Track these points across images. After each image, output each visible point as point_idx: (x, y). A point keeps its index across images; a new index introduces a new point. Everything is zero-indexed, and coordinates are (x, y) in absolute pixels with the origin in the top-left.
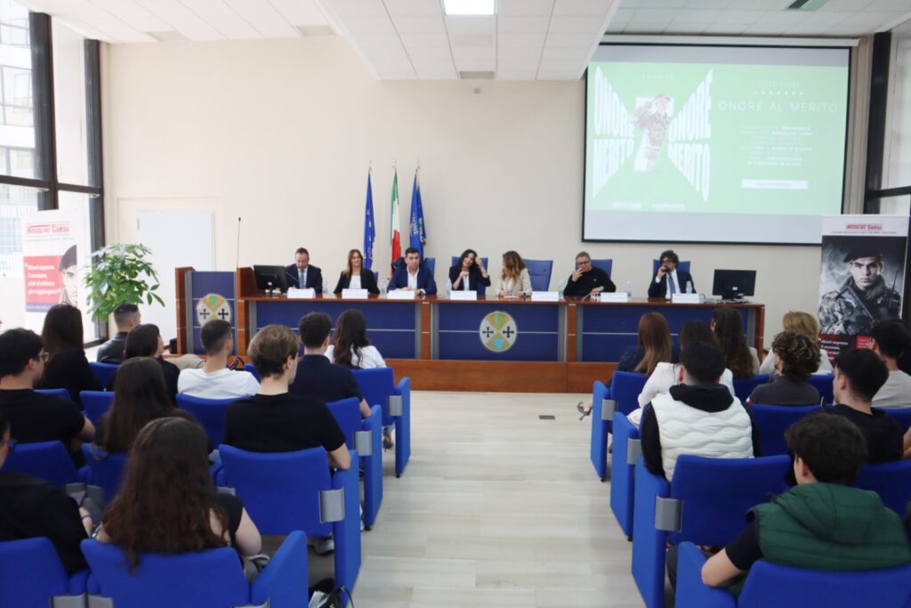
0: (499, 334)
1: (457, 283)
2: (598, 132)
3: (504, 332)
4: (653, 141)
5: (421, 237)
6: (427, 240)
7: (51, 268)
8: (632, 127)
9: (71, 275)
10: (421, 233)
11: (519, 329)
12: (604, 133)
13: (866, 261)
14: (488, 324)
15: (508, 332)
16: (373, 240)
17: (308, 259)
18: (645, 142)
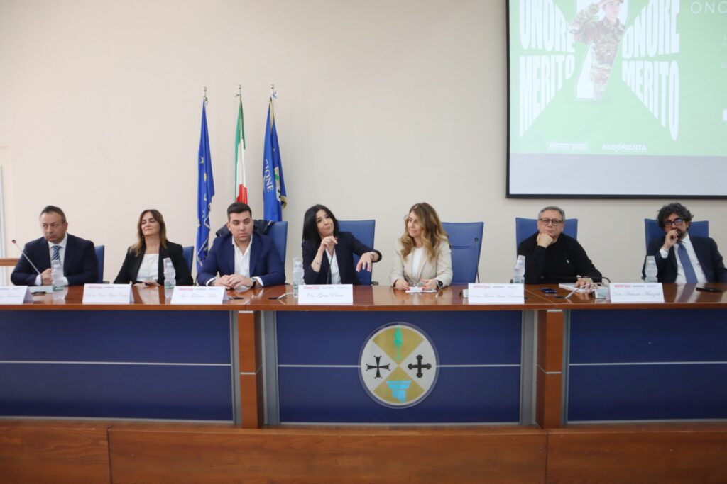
0: (399, 372)
1: (316, 265)
2: (525, 46)
3: (411, 366)
4: (601, 58)
5: (278, 194)
6: (287, 199)
10: (278, 188)
11: (441, 360)
12: (533, 46)
14: (379, 352)
15: (419, 366)
16: (209, 201)
17: (64, 222)
18: (590, 59)
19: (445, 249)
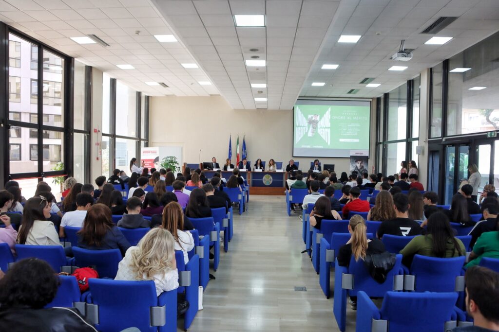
0: (268, 181)
4: (313, 128)
7: (151, 162)
8: (307, 124)
9: (157, 164)
10: (246, 154)
11: (273, 179)
13: (360, 162)
14: (265, 178)
15: (270, 180)
16: (231, 156)
18: (311, 128)
19: (275, 165)
